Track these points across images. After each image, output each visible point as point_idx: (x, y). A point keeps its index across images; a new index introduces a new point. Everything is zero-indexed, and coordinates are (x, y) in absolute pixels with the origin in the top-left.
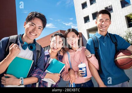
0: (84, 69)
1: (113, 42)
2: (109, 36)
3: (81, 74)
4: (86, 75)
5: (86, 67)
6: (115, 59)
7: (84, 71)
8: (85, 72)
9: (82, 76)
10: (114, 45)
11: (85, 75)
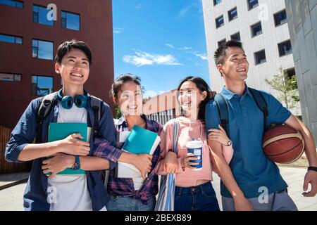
0: (197, 153)
1: (259, 107)
2: (251, 96)
3: (191, 161)
4: (200, 166)
5: (201, 148)
6: (263, 143)
7: (196, 156)
8: (199, 158)
9: (192, 166)
10: (261, 114)
11: (198, 164)
